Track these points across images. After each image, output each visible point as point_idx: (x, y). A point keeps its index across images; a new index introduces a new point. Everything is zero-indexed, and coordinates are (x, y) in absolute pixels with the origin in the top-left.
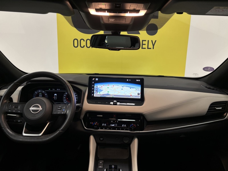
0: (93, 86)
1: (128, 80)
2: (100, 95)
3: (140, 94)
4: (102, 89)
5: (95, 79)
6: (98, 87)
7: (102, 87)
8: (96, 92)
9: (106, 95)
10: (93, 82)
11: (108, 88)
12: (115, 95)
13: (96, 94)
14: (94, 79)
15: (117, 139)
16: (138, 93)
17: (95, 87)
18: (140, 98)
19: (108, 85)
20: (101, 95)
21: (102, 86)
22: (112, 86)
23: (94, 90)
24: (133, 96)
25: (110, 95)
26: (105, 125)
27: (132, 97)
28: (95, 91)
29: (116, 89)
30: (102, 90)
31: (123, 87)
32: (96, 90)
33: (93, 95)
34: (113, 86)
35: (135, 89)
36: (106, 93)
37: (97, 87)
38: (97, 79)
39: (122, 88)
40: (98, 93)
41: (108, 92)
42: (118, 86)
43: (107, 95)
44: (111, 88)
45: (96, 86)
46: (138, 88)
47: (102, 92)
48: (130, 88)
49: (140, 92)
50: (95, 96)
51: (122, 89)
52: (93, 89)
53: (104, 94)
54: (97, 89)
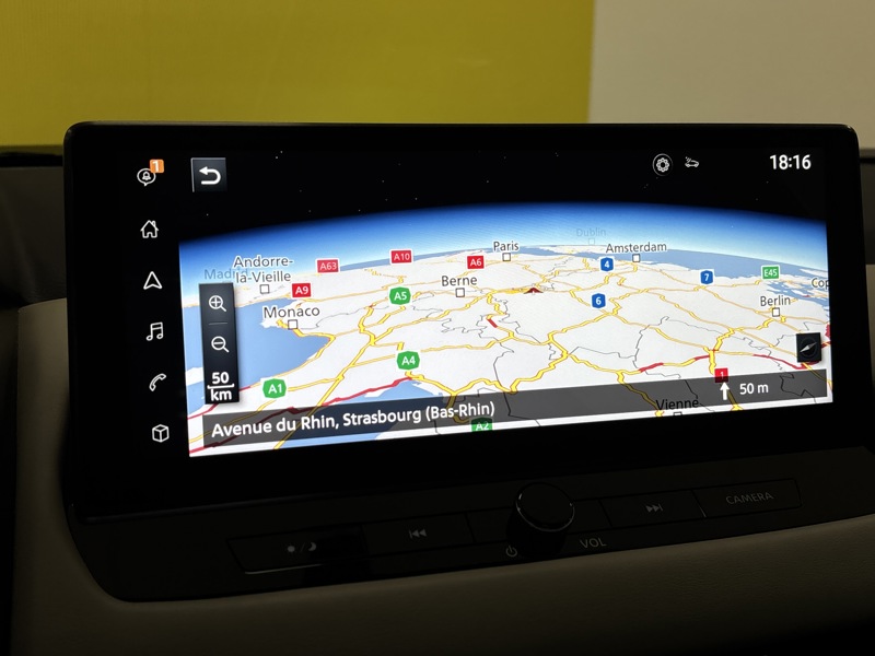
0: (153, 282)
2: (284, 425)
3: (827, 352)
4: (307, 326)
5: (178, 172)
6: (246, 296)
7: (302, 290)
8: (221, 377)
9: (378, 418)
10: (150, 230)
11: (400, 296)
12: (509, 403)
13: (209, 422)
14: (157, 166)
16: (802, 339)
17: (190, 299)
18: (828, 399)
19: (401, 257)
20: (306, 422)
21: (306, 273)
22: (458, 267)
23: (171, 355)
24: (746, 389)
25: (434, 412)
27: (735, 397)
28: (194, 375)
29: (522, 305)
30: (317, 343)
31: (607, 265)
32: (220, 344)
33: (160, 432)
34: (475, 262)
35: (759, 287)
36: (371, 378)
37: (216, 303)
38: (210, 173)
39: (595, 280)
40: (254, 399)
41: (408, 359)
42: (542, 265)
43: (386, 407)
44: (446, 299)
45: (206, 291)
46: (795, 271)
47: (327, 351)
48: (707, 278)
49: (817, 319)
50: (196, 444)
51: (599, 301)
52: (156, 331)
53: (345, 391)
54: (223, 322)
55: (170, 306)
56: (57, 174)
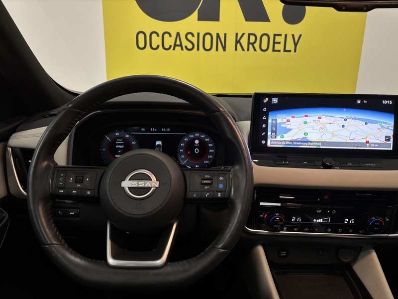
0: (264, 118)
1: (359, 102)
2: (283, 143)
3: (392, 140)
4: (288, 127)
5: (270, 100)
6: (279, 121)
7: (288, 121)
8: (274, 134)
9: (300, 143)
10: (265, 110)
11: (305, 123)
12: (323, 143)
13: (271, 141)
14: (267, 99)
15: (320, 252)
16: (386, 137)
17: (270, 121)
18: (391, 149)
19: (306, 116)
20: (287, 143)
21: (289, 118)
22: (316, 118)
23: (266, 130)
24: (372, 145)
25: (310, 143)
26: (299, 219)
27: (370, 146)
28: (269, 133)
29: (328, 126)
30: (290, 130)
31: (345, 120)
32: (274, 129)
33: (263, 142)
34: (320, 118)
35: (378, 126)
36: (300, 136)
37: (274, 122)
38: (275, 101)
39: (343, 122)
40: (279, 138)
41: (306, 134)
42: (333, 119)
43: (301, 142)
44: (314, 124)
45: (272, 120)
46: (386, 123)
47: (291, 131)
48: (366, 124)
49: (391, 133)
50: (269, 144)
51: (343, 126)
52: (264, 126)
53: (294, 138)
54: (275, 125)
55: (266, 122)
56: (251, 99)
